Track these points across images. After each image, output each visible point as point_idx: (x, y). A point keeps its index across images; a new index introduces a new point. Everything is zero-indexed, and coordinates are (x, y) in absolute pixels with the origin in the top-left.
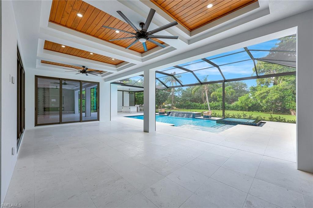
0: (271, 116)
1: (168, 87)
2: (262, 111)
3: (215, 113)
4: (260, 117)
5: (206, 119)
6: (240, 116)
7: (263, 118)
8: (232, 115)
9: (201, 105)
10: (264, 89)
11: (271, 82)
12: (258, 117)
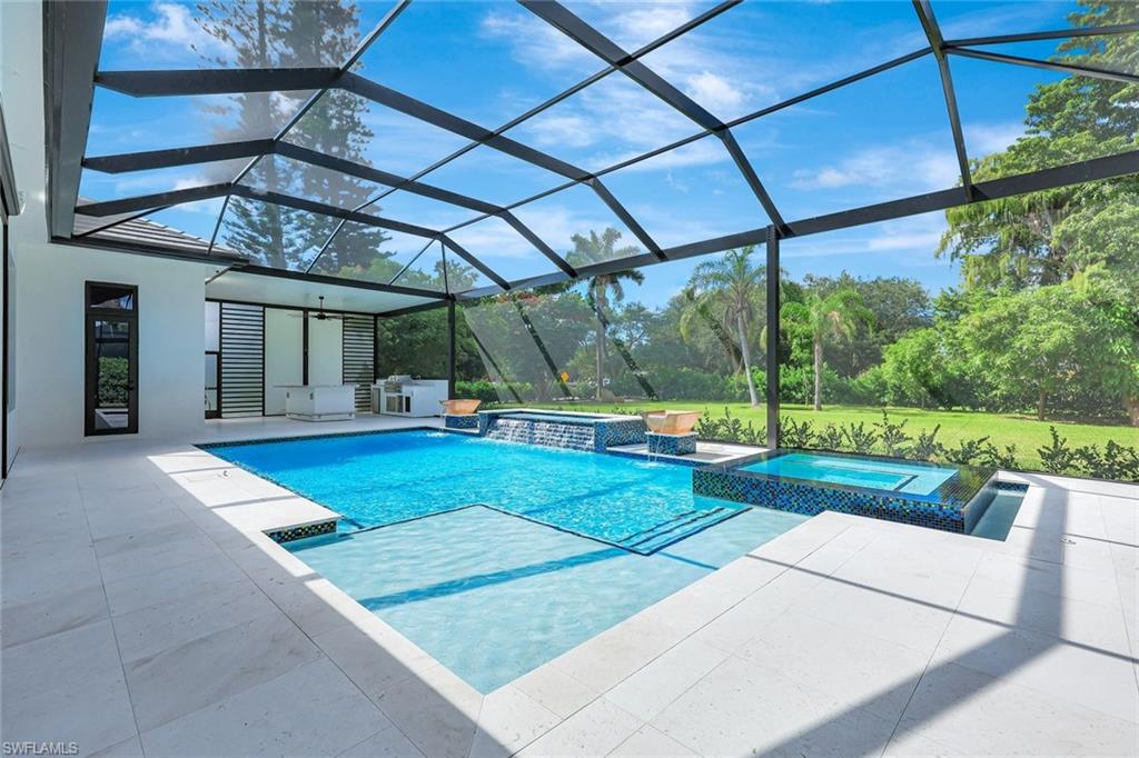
0: (1056, 437)
1: (506, 286)
2: (992, 408)
3: (732, 418)
4: (984, 446)
5: (660, 460)
6: (870, 440)
7: (1003, 453)
8: (825, 435)
9: (721, 382)
10: (1000, 301)
11: (1030, 274)
12: (971, 444)
